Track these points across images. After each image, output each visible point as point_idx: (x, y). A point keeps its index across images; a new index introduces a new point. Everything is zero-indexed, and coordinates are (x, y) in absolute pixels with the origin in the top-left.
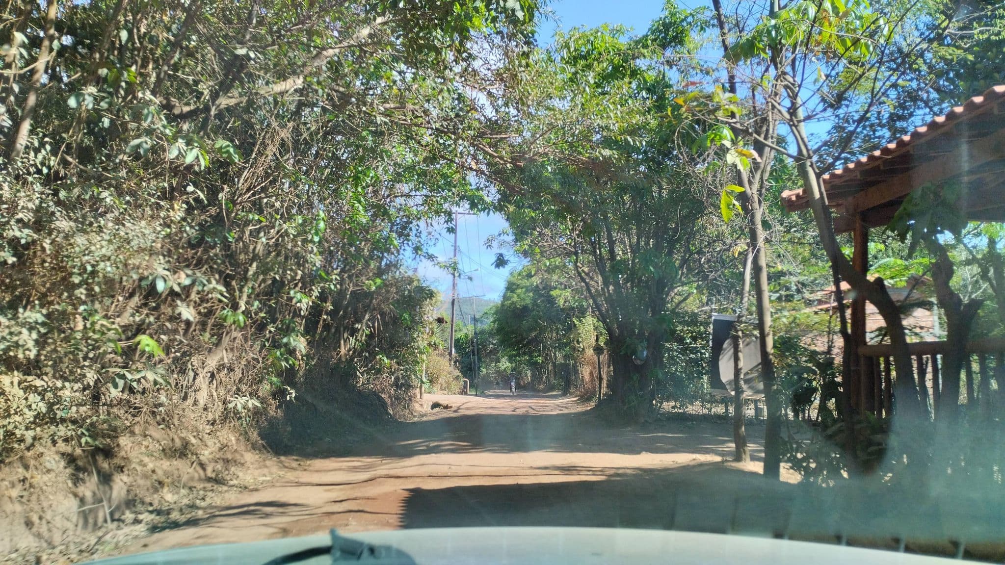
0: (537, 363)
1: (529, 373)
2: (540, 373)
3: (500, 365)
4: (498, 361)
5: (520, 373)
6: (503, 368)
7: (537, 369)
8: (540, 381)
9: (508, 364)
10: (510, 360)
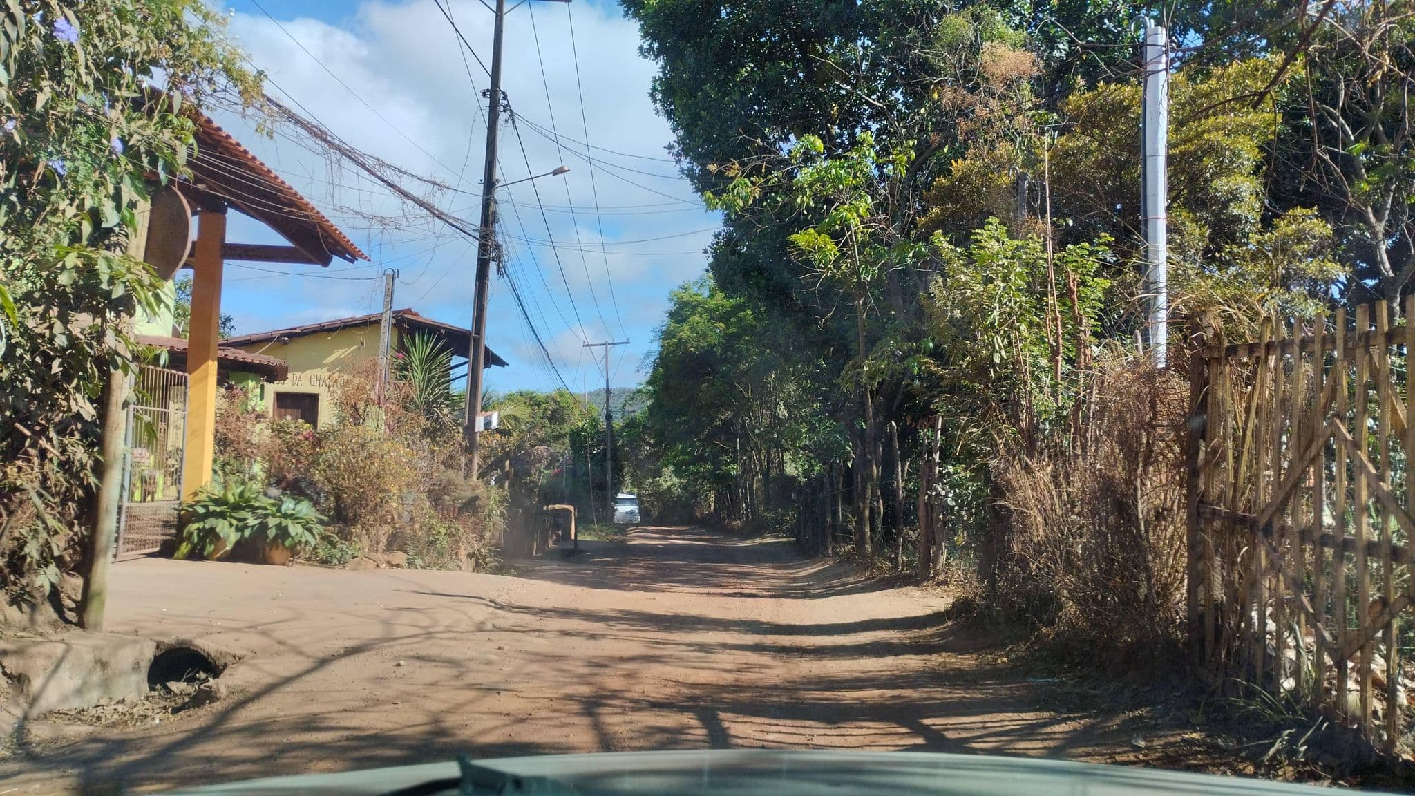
0: (727, 476)
1: (712, 496)
2: (734, 495)
3: (661, 480)
4: (658, 473)
5: (695, 495)
6: (665, 486)
7: (729, 487)
8: (734, 511)
9: (675, 480)
10: (677, 472)
